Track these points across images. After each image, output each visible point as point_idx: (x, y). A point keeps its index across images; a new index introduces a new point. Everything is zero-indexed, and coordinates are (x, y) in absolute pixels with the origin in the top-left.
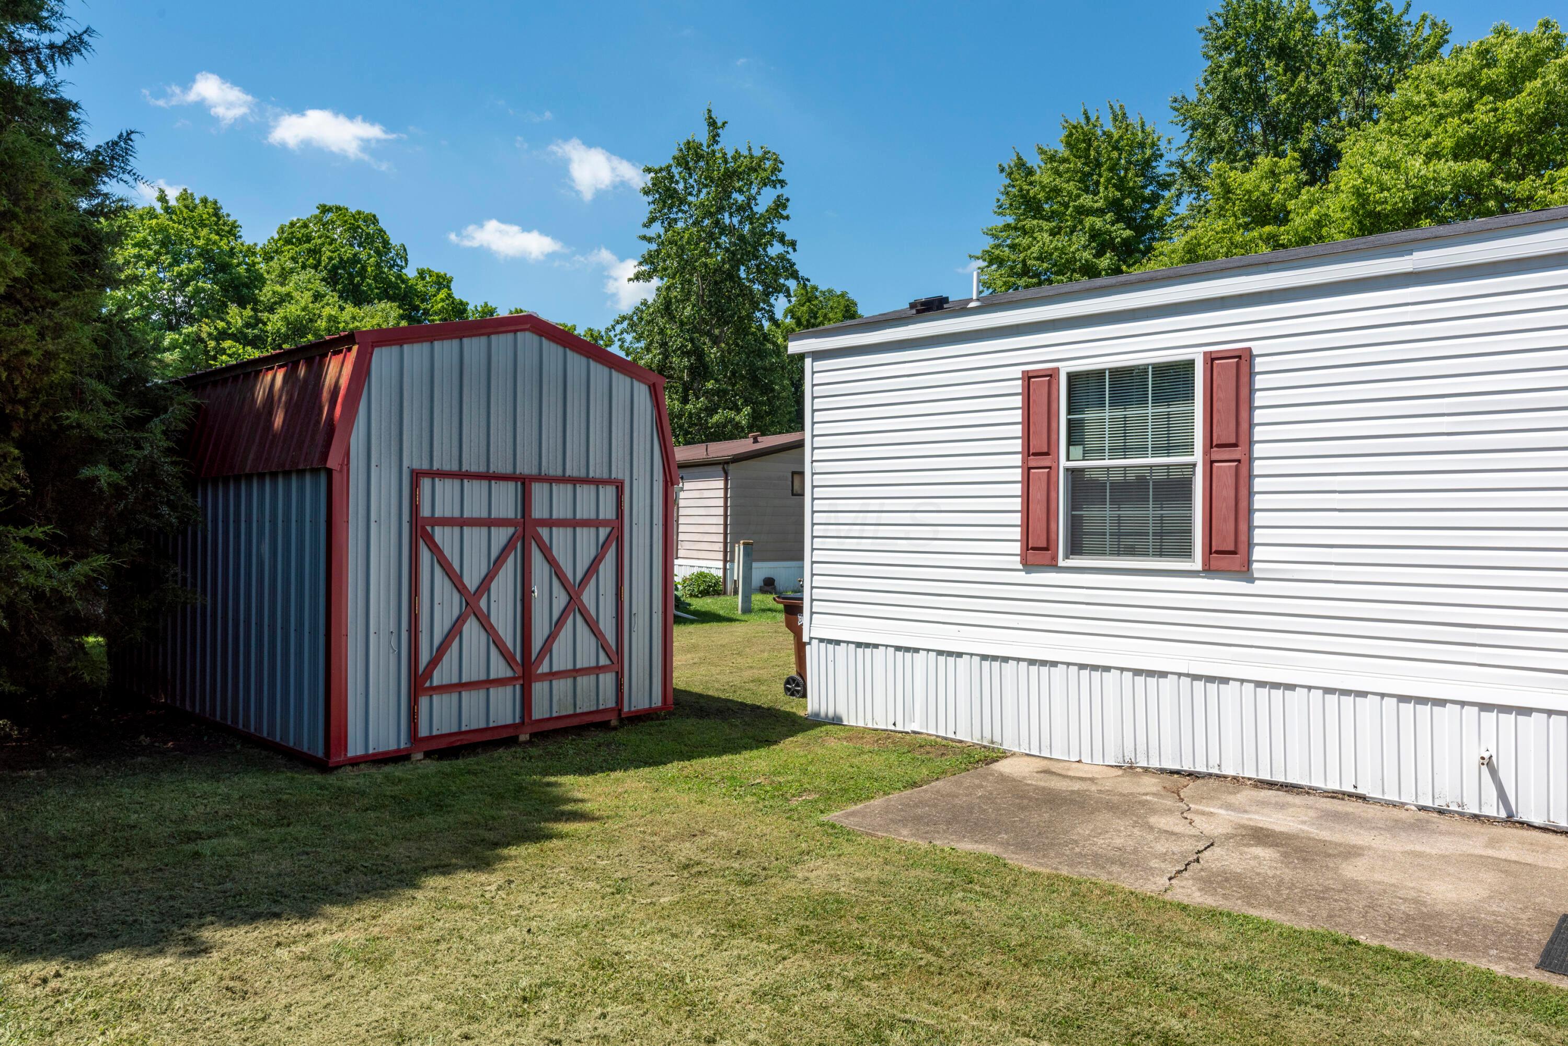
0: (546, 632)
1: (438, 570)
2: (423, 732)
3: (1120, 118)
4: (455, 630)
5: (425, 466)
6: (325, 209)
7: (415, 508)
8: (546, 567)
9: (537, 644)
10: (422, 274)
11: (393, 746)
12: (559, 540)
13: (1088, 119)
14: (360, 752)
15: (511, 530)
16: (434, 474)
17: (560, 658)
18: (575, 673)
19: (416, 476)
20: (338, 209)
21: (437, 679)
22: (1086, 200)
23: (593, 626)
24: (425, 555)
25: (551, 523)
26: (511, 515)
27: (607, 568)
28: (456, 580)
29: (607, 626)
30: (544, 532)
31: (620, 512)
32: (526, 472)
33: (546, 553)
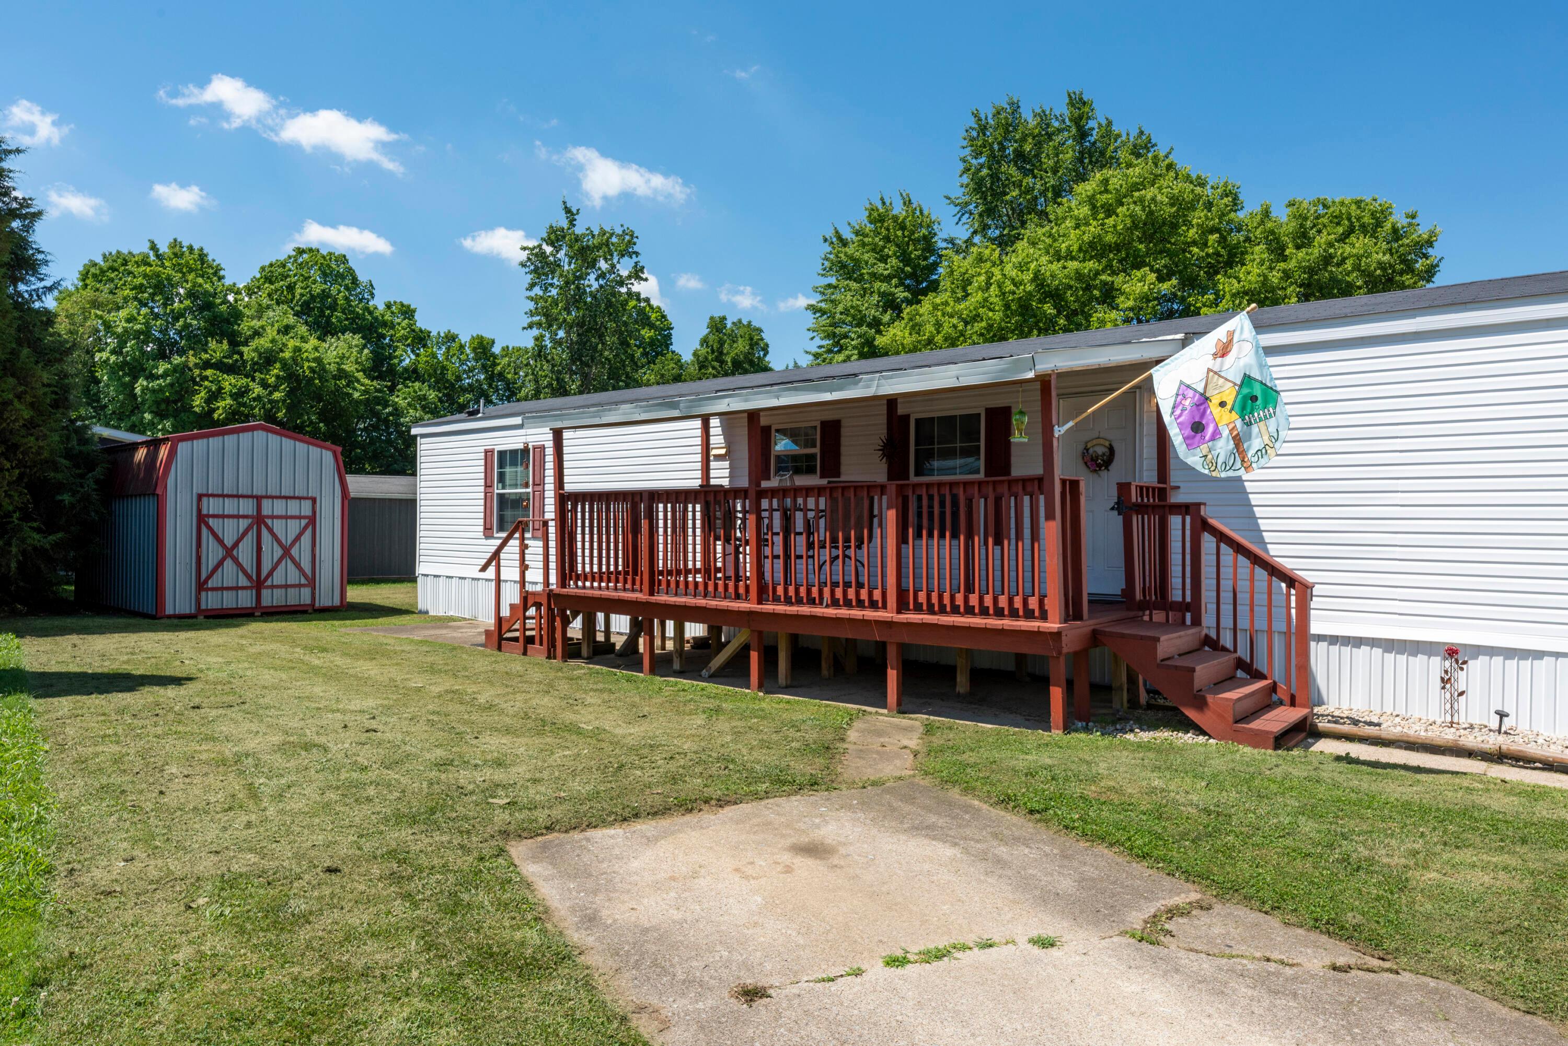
0: (270, 567)
1: (211, 537)
2: (203, 607)
3: (908, 202)
4: (220, 563)
5: (205, 492)
6: (301, 252)
7: (199, 510)
8: (270, 537)
9: (264, 573)
10: (389, 306)
11: (188, 612)
12: (278, 526)
13: (884, 203)
14: (171, 612)
15: (250, 521)
16: (208, 496)
17: (278, 578)
18: (286, 586)
19: (200, 497)
20: (313, 251)
21: (210, 584)
22: (880, 268)
23: (298, 565)
24: (204, 530)
25: (273, 517)
26: (250, 513)
27: (306, 538)
28: (220, 542)
29: (306, 565)
30: (269, 522)
31: (314, 512)
32: (259, 494)
33: (270, 531)
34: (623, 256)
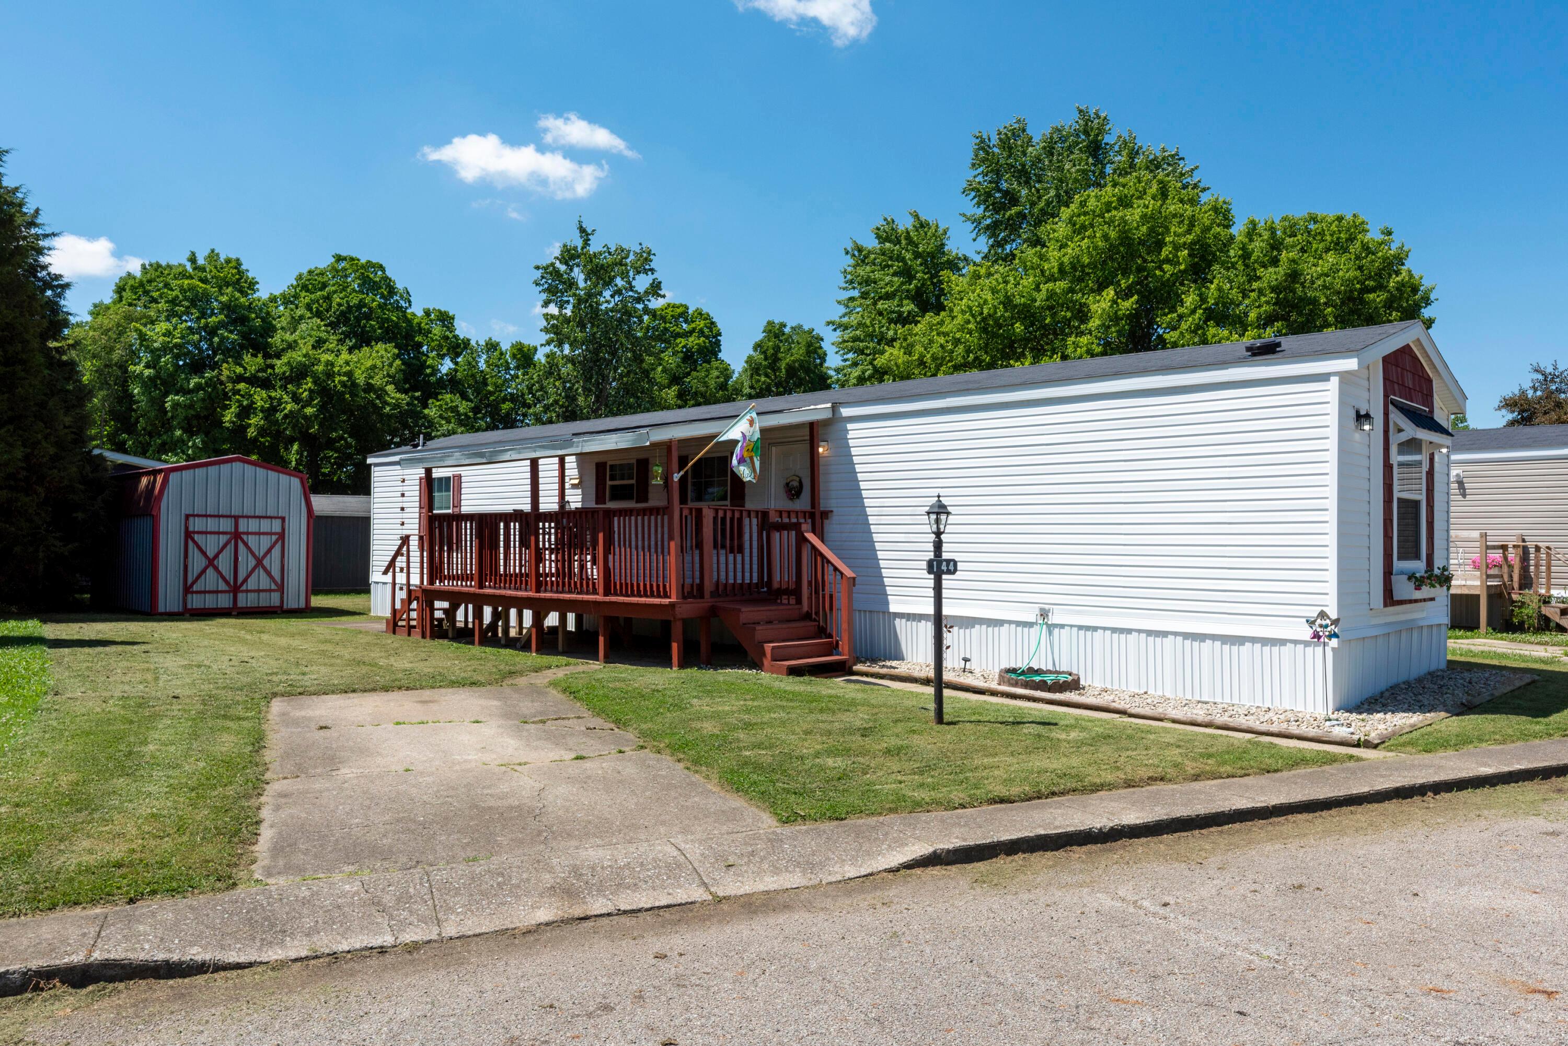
0: (245, 575)
1: (196, 549)
2: (189, 606)
3: (915, 217)
4: (204, 571)
5: (191, 513)
6: (339, 258)
7: (187, 528)
8: (245, 550)
9: (240, 580)
10: (427, 313)
11: (176, 610)
12: (252, 540)
14: (163, 610)
15: (229, 536)
16: (194, 516)
17: (251, 584)
18: (259, 591)
19: (187, 517)
20: (352, 259)
21: (195, 588)
23: (269, 573)
24: (190, 543)
25: (248, 533)
26: (229, 530)
27: (276, 551)
28: (204, 553)
29: (276, 573)
30: (245, 537)
31: (283, 529)
32: (237, 514)
33: (246, 544)
34: (639, 273)
